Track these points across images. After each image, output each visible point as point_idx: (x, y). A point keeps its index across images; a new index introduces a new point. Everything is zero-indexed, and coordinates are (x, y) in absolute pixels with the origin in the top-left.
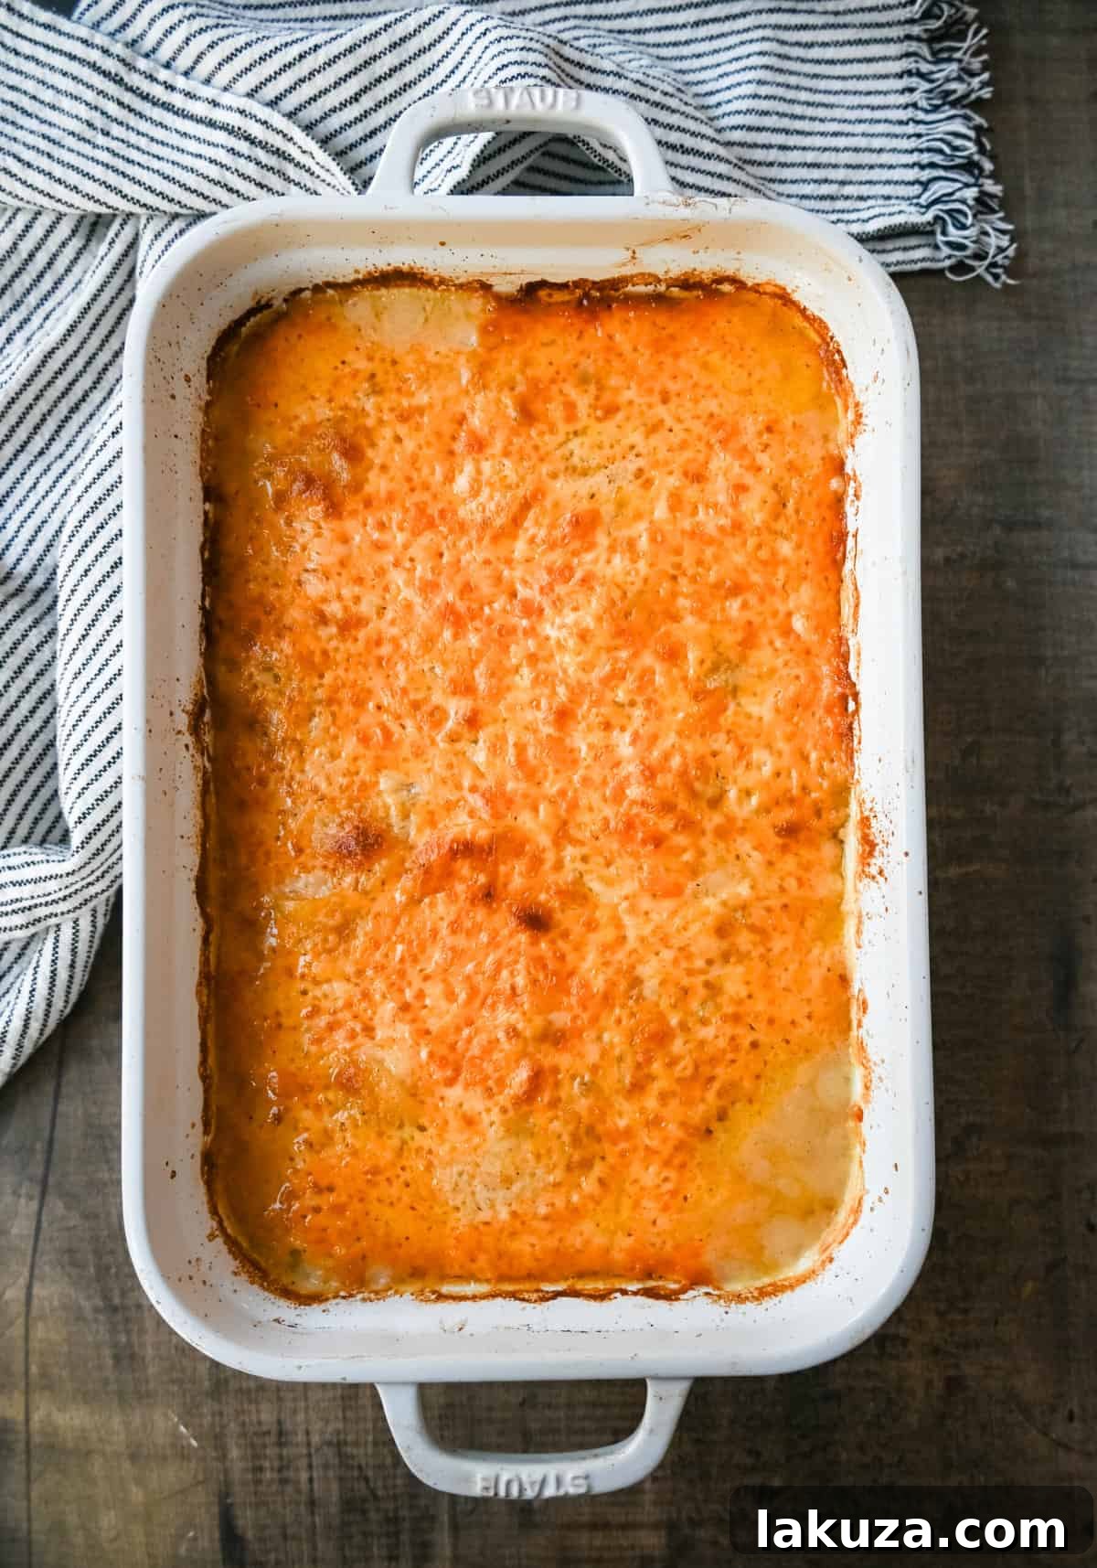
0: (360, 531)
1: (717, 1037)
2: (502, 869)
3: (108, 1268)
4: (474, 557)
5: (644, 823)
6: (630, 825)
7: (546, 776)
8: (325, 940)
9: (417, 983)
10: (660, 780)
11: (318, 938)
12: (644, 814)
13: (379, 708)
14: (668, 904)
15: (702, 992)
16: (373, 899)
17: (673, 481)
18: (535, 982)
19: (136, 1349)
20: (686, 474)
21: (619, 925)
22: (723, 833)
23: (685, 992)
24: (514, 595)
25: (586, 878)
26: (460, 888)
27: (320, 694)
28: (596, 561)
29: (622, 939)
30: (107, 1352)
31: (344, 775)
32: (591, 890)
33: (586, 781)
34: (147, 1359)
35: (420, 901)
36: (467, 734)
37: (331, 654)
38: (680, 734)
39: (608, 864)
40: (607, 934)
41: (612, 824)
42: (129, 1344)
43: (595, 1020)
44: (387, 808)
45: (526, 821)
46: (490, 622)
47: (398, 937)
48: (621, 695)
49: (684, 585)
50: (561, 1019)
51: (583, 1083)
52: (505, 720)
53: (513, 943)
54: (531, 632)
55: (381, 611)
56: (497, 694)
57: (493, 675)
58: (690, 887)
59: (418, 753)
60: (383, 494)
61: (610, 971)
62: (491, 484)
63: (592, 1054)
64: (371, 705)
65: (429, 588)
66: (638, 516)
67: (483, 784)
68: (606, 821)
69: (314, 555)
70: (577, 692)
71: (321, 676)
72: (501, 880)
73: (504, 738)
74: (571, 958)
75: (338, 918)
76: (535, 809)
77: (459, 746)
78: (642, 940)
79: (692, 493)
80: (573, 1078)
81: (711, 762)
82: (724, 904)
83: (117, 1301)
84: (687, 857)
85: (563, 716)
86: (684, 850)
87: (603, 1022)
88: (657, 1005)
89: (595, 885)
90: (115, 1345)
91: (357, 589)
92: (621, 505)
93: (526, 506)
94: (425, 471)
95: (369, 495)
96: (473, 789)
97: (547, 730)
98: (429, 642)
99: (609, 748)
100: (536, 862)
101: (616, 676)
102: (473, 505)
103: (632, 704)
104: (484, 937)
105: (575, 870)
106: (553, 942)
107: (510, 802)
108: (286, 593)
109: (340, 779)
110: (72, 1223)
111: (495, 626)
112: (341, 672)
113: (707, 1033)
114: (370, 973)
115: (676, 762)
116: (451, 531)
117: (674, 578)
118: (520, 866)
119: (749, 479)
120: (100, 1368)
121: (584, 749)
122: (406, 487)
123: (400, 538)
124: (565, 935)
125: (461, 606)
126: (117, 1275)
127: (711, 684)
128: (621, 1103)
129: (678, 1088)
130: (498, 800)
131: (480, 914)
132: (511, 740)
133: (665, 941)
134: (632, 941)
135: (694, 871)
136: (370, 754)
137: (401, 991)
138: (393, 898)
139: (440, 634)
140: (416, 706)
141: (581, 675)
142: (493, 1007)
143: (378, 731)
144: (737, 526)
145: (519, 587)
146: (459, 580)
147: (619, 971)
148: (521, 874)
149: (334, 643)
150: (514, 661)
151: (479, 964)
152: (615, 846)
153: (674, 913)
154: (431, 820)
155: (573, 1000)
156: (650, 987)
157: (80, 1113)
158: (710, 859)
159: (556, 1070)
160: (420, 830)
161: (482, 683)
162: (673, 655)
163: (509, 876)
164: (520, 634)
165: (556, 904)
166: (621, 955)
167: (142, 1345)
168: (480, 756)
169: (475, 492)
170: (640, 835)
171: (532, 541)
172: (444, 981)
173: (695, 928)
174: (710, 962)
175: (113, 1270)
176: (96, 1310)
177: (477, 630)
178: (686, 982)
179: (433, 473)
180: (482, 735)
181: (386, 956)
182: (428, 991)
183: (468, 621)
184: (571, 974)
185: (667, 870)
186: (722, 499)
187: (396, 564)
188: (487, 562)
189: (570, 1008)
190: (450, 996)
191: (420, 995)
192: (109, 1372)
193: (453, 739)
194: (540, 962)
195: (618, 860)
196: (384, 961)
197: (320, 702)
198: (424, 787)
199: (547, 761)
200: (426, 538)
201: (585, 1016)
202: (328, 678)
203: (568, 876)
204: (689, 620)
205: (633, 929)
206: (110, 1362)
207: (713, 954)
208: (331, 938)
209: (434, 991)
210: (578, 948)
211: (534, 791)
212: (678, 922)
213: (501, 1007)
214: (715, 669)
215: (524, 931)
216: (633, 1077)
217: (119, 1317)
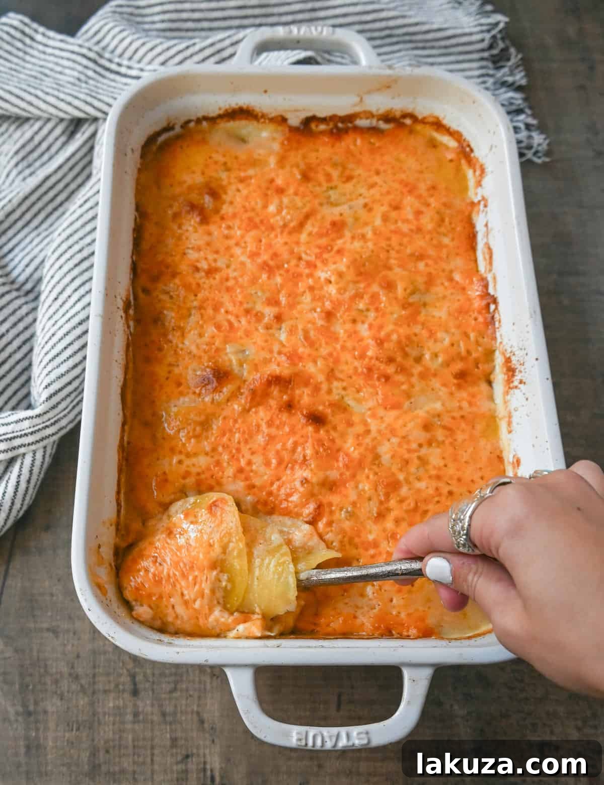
0: (217, 230)
1: (427, 488)
2: (297, 392)
3: (27, 686)
4: (279, 241)
5: (379, 369)
6: (370, 370)
7: (320, 345)
8: (194, 430)
9: (248, 456)
10: (386, 345)
11: (190, 428)
12: (377, 363)
13: (227, 312)
14: (394, 413)
15: (416, 461)
16: (223, 409)
17: (385, 208)
18: (317, 453)
19: (42, 741)
20: (390, 205)
21: (366, 424)
22: (423, 376)
23: (407, 462)
24: (300, 258)
25: (346, 399)
26: (273, 403)
27: (195, 304)
28: (345, 243)
29: (368, 432)
30: (22, 743)
31: (207, 345)
32: (349, 405)
33: (343, 348)
34: (48, 748)
35: (249, 411)
36: (275, 326)
37: (202, 285)
38: (396, 324)
39: (358, 391)
40: (359, 429)
41: (360, 370)
42: (37, 738)
43: (354, 476)
44: (230, 361)
45: (311, 368)
46: (287, 271)
47: (237, 429)
48: (361, 306)
49: (393, 254)
50: (334, 475)
51: (347, 512)
52: (297, 318)
53: (304, 432)
54: (310, 275)
55: (228, 266)
56: (292, 306)
57: (289, 295)
58: (406, 405)
59: (248, 334)
60: (230, 214)
61: (362, 449)
62: (287, 207)
63: (353, 496)
64: (222, 310)
65: (254, 255)
66: (366, 224)
67: (285, 350)
68: (356, 368)
69: (193, 241)
70: (337, 304)
71: (196, 295)
72: (297, 398)
73: (296, 327)
74: (338, 442)
75: (203, 418)
76: (315, 362)
77: (271, 331)
78: (379, 431)
79: (394, 214)
80: (341, 509)
81: (414, 338)
82: (428, 412)
83: (31, 708)
84: (404, 387)
85: (329, 315)
86: (403, 383)
87: (358, 477)
88: (390, 469)
89: (351, 402)
90: (27, 738)
91: (215, 256)
92: (356, 219)
93: (307, 217)
94: (253, 203)
95: (223, 215)
96: (280, 353)
97: (320, 323)
98: (254, 281)
99: (355, 332)
100: (317, 389)
101: (358, 296)
102: (278, 218)
103: (368, 310)
104: (287, 429)
105: (339, 394)
106: (327, 431)
107: (300, 358)
108: (177, 258)
109: (205, 347)
110: (7, 655)
111: (291, 272)
112: (207, 293)
113: (422, 485)
114: (220, 449)
115: (394, 337)
116: (267, 229)
117: (388, 251)
118: (307, 391)
119: (424, 209)
120: (16, 754)
121: (342, 331)
122: (242, 210)
123: (239, 233)
124: (335, 428)
125: (271, 263)
126: (33, 690)
127: (411, 300)
128: (370, 525)
129: (406, 516)
130: (293, 357)
131: (284, 417)
132: (300, 327)
133: (393, 432)
134: (374, 433)
135: (408, 395)
136: (222, 334)
137: (238, 460)
138: (234, 409)
139: (260, 277)
140: (247, 312)
141: (339, 297)
142: (292, 469)
143: (226, 324)
144: (419, 230)
145: (304, 256)
146: (271, 252)
147: (366, 449)
148: (308, 395)
149: (203, 280)
150: (301, 290)
151: (284, 445)
152: (362, 382)
153: (397, 418)
154: (256, 367)
155: (341, 465)
156: (386, 458)
157: (19, 585)
158: (417, 388)
159: (330, 504)
160: (249, 372)
161: (283, 300)
162: (389, 286)
163: (301, 396)
164: (304, 277)
165: (329, 411)
166: (368, 440)
167: (46, 738)
168: (283, 337)
169: (279, 211)
170: (376, 376)
171: (310, 234)
172: (263, 454)
173: (410, 425)
174: (420, 446)
175: (31, 687)
176: (17, 713)
177: (280, 275)
178: (406, 456)
179: (256, 203)
180: (284, 326)
181: (230, 440)
182: (254, 461)
183: (276, 270)
184: (338, 450)
185: (393, 394)
186: (411, 216)
187: (237, 244)
188: (286, 243)
189: (338, 468)
190: (268, 464)
191: (249, 463)
192: (22, 759)
193: (268, 327)
194: (320, 443)
195: (364, 390)
196: (229, 443)
197: (195, 308)
198: (251, 351)
199: (321, 337)
200: (253, 233)
201: (348, 473)
202: (200, 296)
203: (335, 397)
204: (397, 270)
205: (374, 425)
206: (22, 750)
207: (422, 441)
208: (198, 429)
209: (258, 460)
210: (343, 435)
211: (314, 353)
212: (400, 422)
213: (297, 467)
214: (413, 293)
215: (310, 424)
216: (378, 508)
217: (32, 719)
